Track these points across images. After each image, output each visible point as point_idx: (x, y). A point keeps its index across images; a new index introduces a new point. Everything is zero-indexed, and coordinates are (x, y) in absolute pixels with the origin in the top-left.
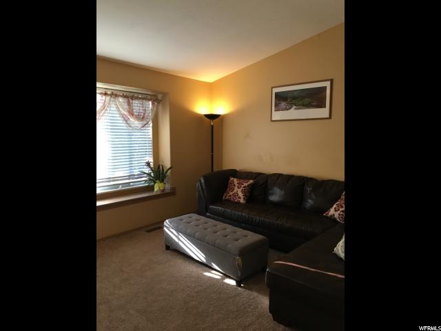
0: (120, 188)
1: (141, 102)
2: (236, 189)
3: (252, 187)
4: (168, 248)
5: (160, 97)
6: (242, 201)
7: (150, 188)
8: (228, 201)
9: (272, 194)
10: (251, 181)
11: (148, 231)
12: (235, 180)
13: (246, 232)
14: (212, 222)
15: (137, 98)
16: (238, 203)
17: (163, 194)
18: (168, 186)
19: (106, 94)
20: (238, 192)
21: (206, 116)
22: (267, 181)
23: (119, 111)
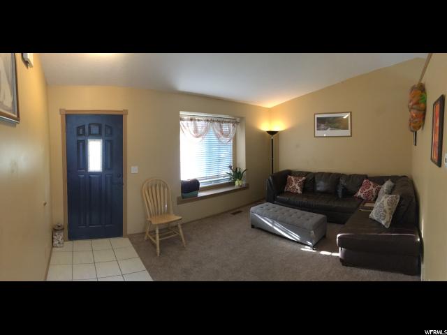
0: (213, 184)
1: (227, 124)
2: (294, 184)
3: (305, 182)
4: (253, 227)
5: (238, 120)
6: (299, 192)
7: (232, 184)
8: (289, 192)
9: (319, 186)
10: (304, 178)
11: (234, 214)
12: (292, 177)
13: (311, 214)
14: (277, 207)
15: (225, 122)
16: (297, 193)
17: (241, 189)
18: (244, 183)
19: (208, 121)
20: (295, 185)
21: (268, 132)
22: (314, 178)
23: (214, 131)
